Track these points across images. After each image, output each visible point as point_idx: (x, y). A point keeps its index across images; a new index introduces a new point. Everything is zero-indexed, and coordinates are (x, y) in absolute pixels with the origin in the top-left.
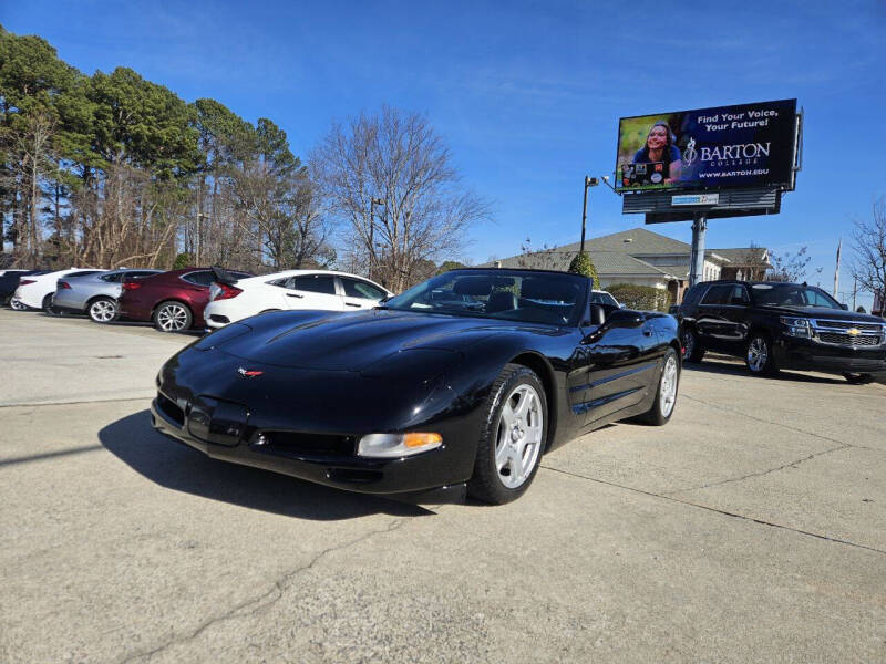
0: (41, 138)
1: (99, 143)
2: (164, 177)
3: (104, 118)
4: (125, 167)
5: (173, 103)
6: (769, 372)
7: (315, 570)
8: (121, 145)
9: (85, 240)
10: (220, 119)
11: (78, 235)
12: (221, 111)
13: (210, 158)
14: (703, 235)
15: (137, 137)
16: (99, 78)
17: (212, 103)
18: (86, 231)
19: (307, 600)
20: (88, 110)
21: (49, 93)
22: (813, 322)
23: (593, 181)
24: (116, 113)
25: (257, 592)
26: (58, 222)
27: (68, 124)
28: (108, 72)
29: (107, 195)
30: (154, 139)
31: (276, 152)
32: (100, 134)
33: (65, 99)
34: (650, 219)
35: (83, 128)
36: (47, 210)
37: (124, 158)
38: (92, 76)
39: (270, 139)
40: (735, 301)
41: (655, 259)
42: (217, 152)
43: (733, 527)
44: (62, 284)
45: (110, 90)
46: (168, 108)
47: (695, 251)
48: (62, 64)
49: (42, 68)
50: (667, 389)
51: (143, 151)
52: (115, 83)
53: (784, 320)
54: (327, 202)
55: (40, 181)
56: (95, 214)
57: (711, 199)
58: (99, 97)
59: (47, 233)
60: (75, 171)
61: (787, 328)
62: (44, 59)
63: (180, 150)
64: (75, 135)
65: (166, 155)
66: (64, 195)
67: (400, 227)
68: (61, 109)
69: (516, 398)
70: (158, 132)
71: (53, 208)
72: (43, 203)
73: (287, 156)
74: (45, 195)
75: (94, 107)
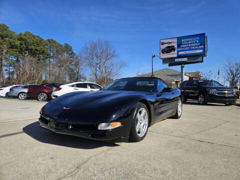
0: (5, 51)
1: (21, 51)
2: (39, 60)
3: (22, 45)
4: (28, 57)
5: (41, 40)
6: (205, 104)
7: (88, 163)
8: (27, 52)
9: (17, 78)
10: (54, 44)
11: (15, 76)
12: (54, 42)
13: (51, 54)
14: (184, 69)
15: (32, 50)
16: (21, 35)
17: (52, 40)
18: (17, 75)
19: (86, 171)
20: (18, 43)
21: (7, 39)
22: (215, 90)
23: (154, 56)
24: (25, 43)
25: (72, 170)
26: (10, 73)
27: (13, 47)
28: (23, 33)
29: (23, 65)
30: (36, 50)
31: (70, 52)
32: (21, 49)
33: (11, 40)
34: (170, 65)
35: (16, 48)
36: (6, 70)
37: (28, 55)
38: (19, 34)
39: (68, 48)
40: (194, 85)
41: (171, 76)
42: (53, 53)
43: (202, 144)
44: (11, 90)
45: (24, 38)
46: (40, 41)
47: (182, 73)
48: (11, 31)
49: (5, 32)
50: (179, 109)
51: (33, 53)
52: (25, 35)
53: (207, 90)
54: (84, 64)
55: (4, 62)
56: (20, 70)
57: (185, 59)
58: (21, 39)
59: (7, 76)
60: (14, 59)
61: (208, 92)
62: (6, 30)
63: (43, 52)
64: (14, 49)
65: (40, 54)
66: (11, 66)
67: (104, 70)
68: (10, 43)
69: (140, 112)
70: (37, 48)
71: (8, 69)
72: (5, 68)
73: (73, 53)
74: (6, 66)
75: (20, 42)
